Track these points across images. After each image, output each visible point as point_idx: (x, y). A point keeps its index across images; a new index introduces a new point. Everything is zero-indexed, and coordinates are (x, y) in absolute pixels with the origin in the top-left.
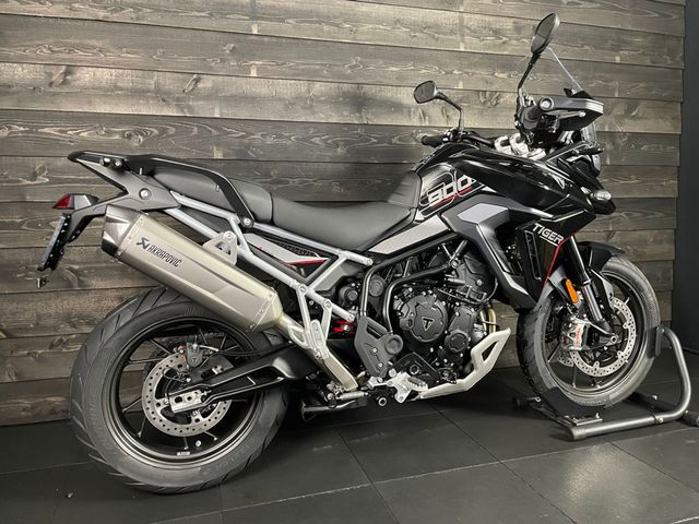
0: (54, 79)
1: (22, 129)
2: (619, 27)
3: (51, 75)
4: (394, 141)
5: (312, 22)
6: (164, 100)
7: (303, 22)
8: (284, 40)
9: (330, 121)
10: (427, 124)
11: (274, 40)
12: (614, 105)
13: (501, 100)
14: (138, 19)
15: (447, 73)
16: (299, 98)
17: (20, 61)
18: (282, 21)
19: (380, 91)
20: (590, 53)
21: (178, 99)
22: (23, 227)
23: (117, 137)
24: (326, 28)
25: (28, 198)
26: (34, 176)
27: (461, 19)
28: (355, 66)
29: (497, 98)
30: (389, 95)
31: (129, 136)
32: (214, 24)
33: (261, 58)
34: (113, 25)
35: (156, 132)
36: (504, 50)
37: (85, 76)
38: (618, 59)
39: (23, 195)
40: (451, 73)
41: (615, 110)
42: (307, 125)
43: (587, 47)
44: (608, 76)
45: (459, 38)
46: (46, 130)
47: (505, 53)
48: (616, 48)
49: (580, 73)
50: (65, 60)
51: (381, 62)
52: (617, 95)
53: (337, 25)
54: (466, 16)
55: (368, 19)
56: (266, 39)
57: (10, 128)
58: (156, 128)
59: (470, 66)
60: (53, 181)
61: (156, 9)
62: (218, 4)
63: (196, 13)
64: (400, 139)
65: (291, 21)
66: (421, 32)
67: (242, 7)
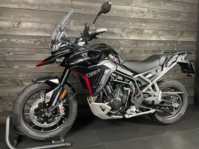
0: (15, 26)
1: (6, 40)
2: (178, 10)
3: (14, 24)
4: (112, 43)
5: (89, 9)
6: (46, 32)
7: (86, 9)
8: (81, 15)
10: (122, 38)
11: (78, 14)
12: (177, 33)
13: (144, 32)
14: (39, 8)
15: (128, 24)
17: (5, 20)
18: (80, 9)
20: (170, 18)
21: (50, 31)
22: (6, 68)
23: (32, 42)
24: (93, 11)
25: (7, 59)
26: (9, 53)
27: (132, 8)
28: (101, 22)
29: (142, 31)
30: (111, 30)
31: (36, 42)
32: (61, 10)
33: (74, 20)
34: (32, 10)
35: (44, 41)
36: (145, 17)
37: (24, 25)
38: (178, 20)
39: (6, 59)
41: (177, 34)
43: (169, 16)
44: (175, 25)
45: (131, 14)
46: (12, 40)
47: (145, 18)
48: (178, 17)
49: (167, 24)
50: (18, 20)
51: (109, 21)
52: (178, 30)
53: (96, 10)
54: (133, 7)
56: (75, 14)
57: (2, 39)
58: (44, 39)
59: (135, 22)
60: (14, 54)
61: (44, 6)
62: (62, 4)
63: (55, 7)
64: (114, 43)
65: (83, 9)
66: (120, 12)
67: (69, 5)
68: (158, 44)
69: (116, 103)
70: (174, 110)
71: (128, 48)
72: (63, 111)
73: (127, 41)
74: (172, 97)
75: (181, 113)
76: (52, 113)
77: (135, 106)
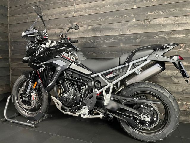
4: (111, 40)
5: (88, 10)
7: (86, 10)
8: (82, 16)
9: (92, 36)
10: (122, 34)
13: (151, 22)
15: (129, 16)
16: (85, 31)
18: (81, 11)
19: (107, 26)
24: (92, 11)
28: (99, 20)
29: (150, 22)
30: (110, 26)
40: (131, 16)
42: (87, 38)
47: (153, 5)
51: (107, 17)
53: (95, 9)
55: (104, 5)
56: (78, 17)
61: (56, 15)
62: (67, 11)
63: (63, 14)
64: (113, 39)
65: (83, 11)
66: (120, 5)
67: (72, 10)
68: (175, 36)
69: (66, 100)
70: (147, 125)
71: (129, 43)
72: (34, 99)
73: (128, 35)
74: (142, 106)
75: (165, 132)
76: (28, 99)
77: (87, 107)
